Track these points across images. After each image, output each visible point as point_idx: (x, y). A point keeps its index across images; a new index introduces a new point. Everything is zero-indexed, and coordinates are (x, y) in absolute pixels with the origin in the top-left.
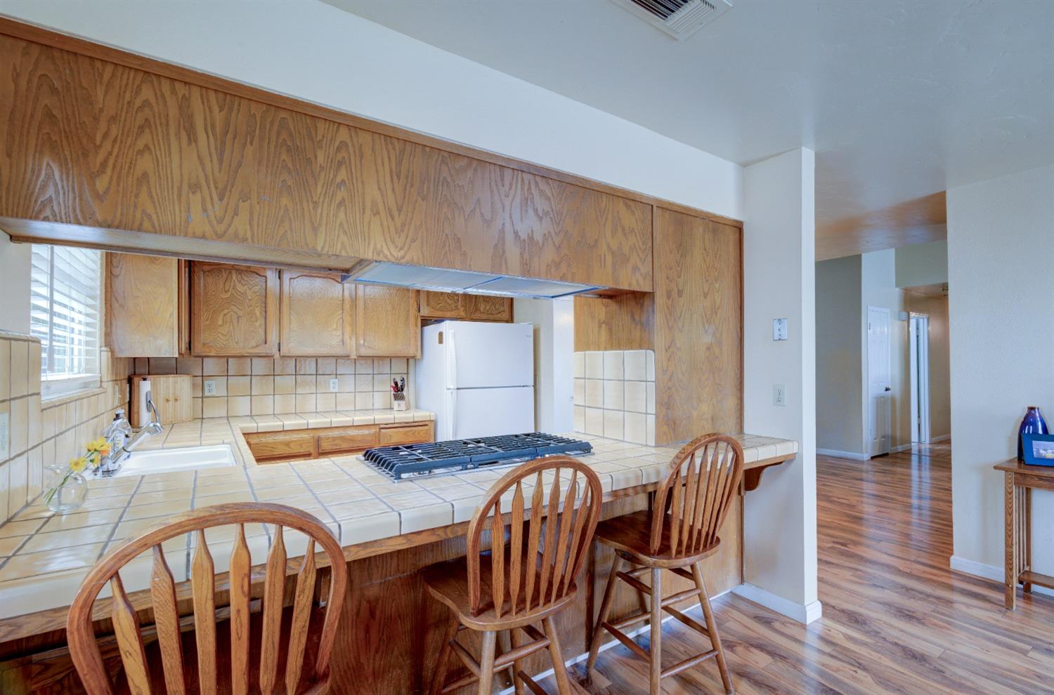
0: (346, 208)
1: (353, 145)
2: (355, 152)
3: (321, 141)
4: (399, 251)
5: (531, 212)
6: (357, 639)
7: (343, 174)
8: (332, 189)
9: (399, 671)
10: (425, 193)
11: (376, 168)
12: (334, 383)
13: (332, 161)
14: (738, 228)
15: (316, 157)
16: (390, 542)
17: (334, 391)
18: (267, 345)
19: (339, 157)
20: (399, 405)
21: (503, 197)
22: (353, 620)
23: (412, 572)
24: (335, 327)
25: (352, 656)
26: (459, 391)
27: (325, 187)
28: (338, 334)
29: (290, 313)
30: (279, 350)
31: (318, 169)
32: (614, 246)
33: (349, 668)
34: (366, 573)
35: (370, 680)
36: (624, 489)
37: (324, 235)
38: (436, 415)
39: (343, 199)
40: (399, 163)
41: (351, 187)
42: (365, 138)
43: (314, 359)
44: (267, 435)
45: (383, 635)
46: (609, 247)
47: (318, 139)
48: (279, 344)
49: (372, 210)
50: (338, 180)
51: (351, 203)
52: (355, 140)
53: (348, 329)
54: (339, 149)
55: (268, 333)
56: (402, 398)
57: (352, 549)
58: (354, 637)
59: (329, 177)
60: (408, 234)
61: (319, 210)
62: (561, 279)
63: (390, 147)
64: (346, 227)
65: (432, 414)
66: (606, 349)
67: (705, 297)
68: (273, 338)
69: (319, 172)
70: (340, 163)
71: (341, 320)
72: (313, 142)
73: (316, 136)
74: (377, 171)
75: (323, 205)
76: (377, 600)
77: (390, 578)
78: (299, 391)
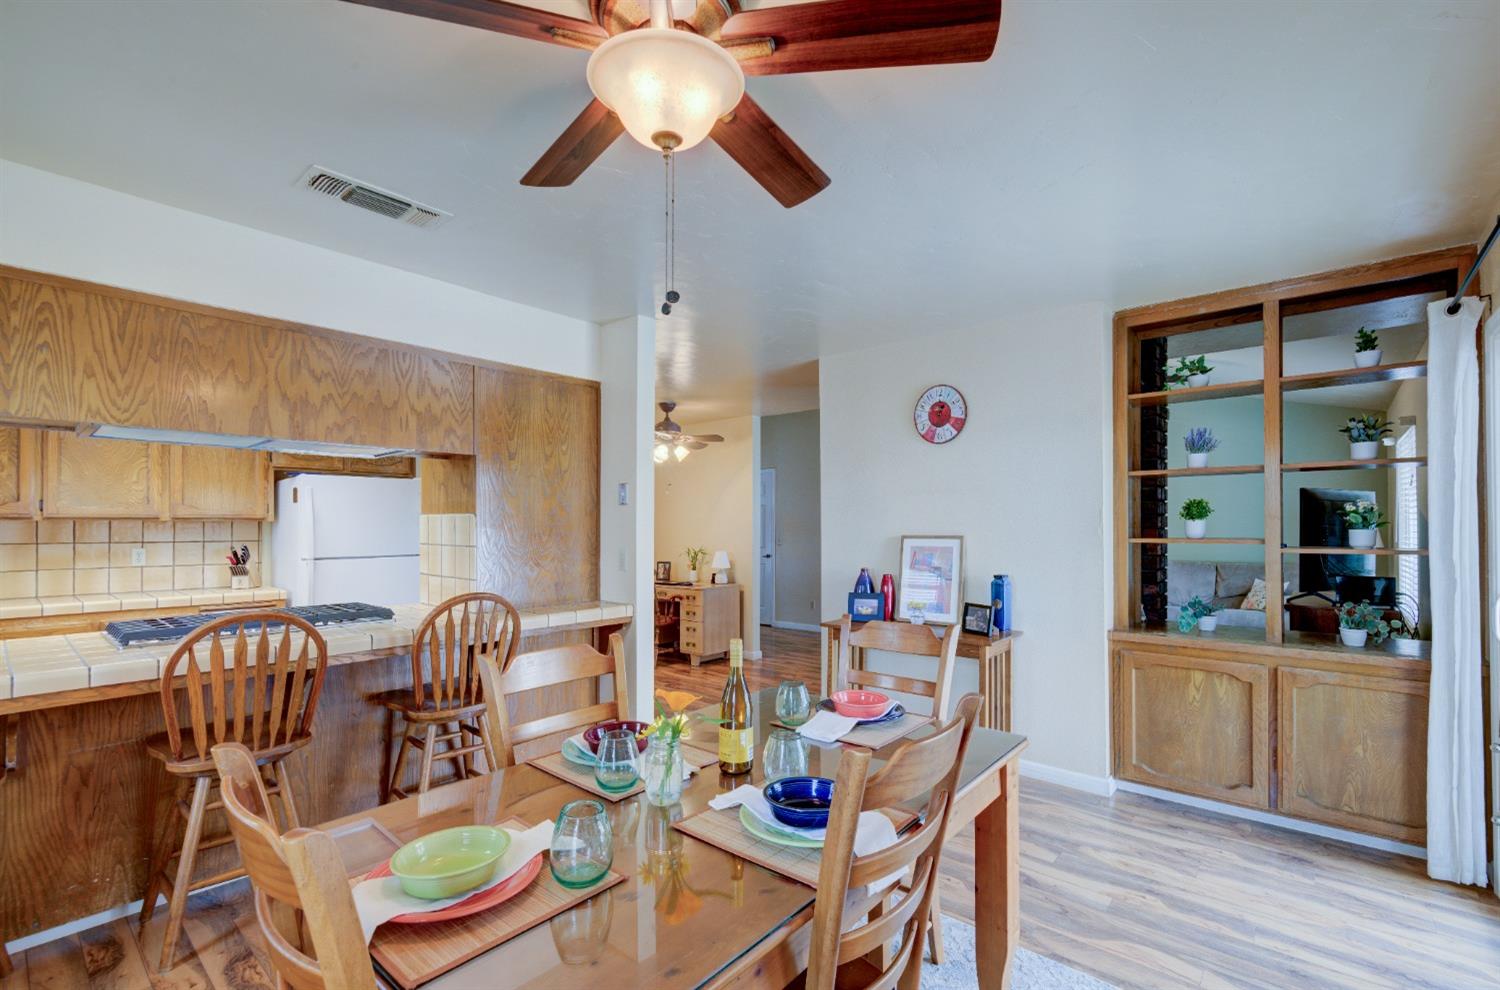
0: (49, 372)
1: (60, 307)
2: (62, 313)
3: (15, 302)
4: (123, 413)
5: (304, 371)
6: (63, 806)
7: (45, 335)
8: (30, 351)
9: (121, 839)
10: (158, 353)
11: (91, 329)
12: (139, 555)
13: (30, 322)
14: (595, 388)
15: (9, 318)
16: (76, 695)
17: (140, 565)
18: (19, 503)
19: (41, 318)
20: (240, 582)
21: (266, 359)
22: (58, 788)
23: (139, 739)
24: (134, 479)
25: (57, 823)
26: (317, 561)
27: (21, 348)
28: (141, 488)
29: (61, 460)
30: (42, 510)
31: (12, 331)
32: (420, 407)
33: (52, 835)
34: (76, 740)
35: (82, 847)
36: (390, 649)
37: (19, 398)
38: (289, 593)
39: (46, 362)
40: (123, 323)
41: (57, 348)
42: (77, 300)
43: (107, 522)
44: (15, 623)
45: (99, 801)
46: (412, 408)
47: (12, 300)
48: (42, 501)
49: (85, 371)
50: (40, 341)
51: (57, 365)
52: (62, 301)
53: (156, 483)
54: (40, 311)
55: (22, 485)
56: (244, 572)
57: (29, 700)
58: (59, 804)
59: (26, 339)
60: (134, 396)
61: (13, 374)
62: (346, 442)
63: (110, 307)
64: (49, 389)
65: (282, 592)
66: (444, 513)
67: (547, 460)
68: (30, 491)
69: (13, 336)
70: (41, 325)
71: (145, 471)
72: (5, 304)
73: (9, 294)
74: (93, 333)
75: (17, 369)
76: (91, 768)
77: (109, 745)
78: (79, 565)
